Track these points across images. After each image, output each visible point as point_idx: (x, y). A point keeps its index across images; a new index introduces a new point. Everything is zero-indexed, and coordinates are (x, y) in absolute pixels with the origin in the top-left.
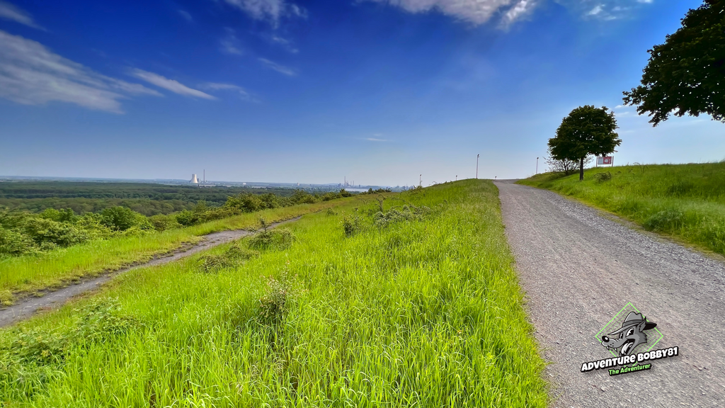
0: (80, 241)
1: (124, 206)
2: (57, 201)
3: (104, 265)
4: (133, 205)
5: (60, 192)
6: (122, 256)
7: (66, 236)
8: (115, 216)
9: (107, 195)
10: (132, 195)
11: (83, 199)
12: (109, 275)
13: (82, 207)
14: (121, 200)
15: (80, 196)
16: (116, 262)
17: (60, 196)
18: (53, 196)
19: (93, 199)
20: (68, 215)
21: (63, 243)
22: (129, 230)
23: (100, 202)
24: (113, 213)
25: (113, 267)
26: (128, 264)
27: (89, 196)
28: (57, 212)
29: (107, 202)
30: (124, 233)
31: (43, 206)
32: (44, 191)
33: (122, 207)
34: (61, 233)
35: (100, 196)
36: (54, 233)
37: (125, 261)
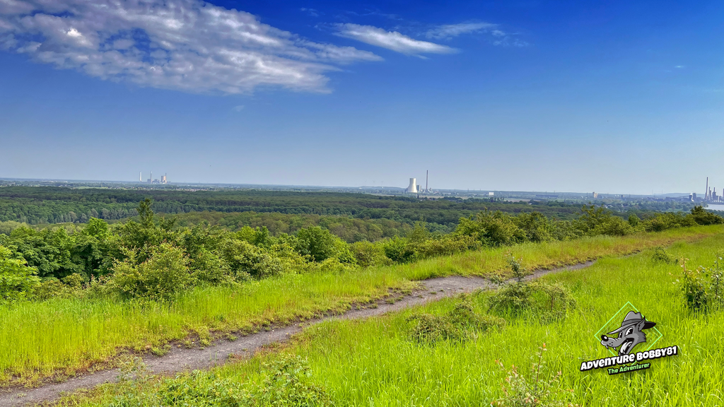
0: (273, 273)
1: (322, 225)
2: (254, 216)
3: (296, 310)
4: (332, 225)
5: (257, 204)
6: (316, 299)
7: (259, 265)
8: (311, 240)
9: (304, 210)
10: (332, 210)
11: (279, 215)
12: (300, 325)
13: (277, 224)
14: (320, 217)
15: (276, 210)
16: (307, 308)
17: (256, 210)
18: (249, 210)
19: (289, 215)
20: (264, 235)
21: (256, 274)
22: (326, 262)
23: (296, 218)
24: (309, 236)
25: (305, 313)
26: (321, 312)
27: (285, 210)
28: (253, 231)
29: (304, 220)
30: (320, 265)
31: (240, 223)
32: (241, 203)
33: (319, 227)
34: (255, 260)
35: (296, 211)
36: (248, 259)
37: (318, 307)
